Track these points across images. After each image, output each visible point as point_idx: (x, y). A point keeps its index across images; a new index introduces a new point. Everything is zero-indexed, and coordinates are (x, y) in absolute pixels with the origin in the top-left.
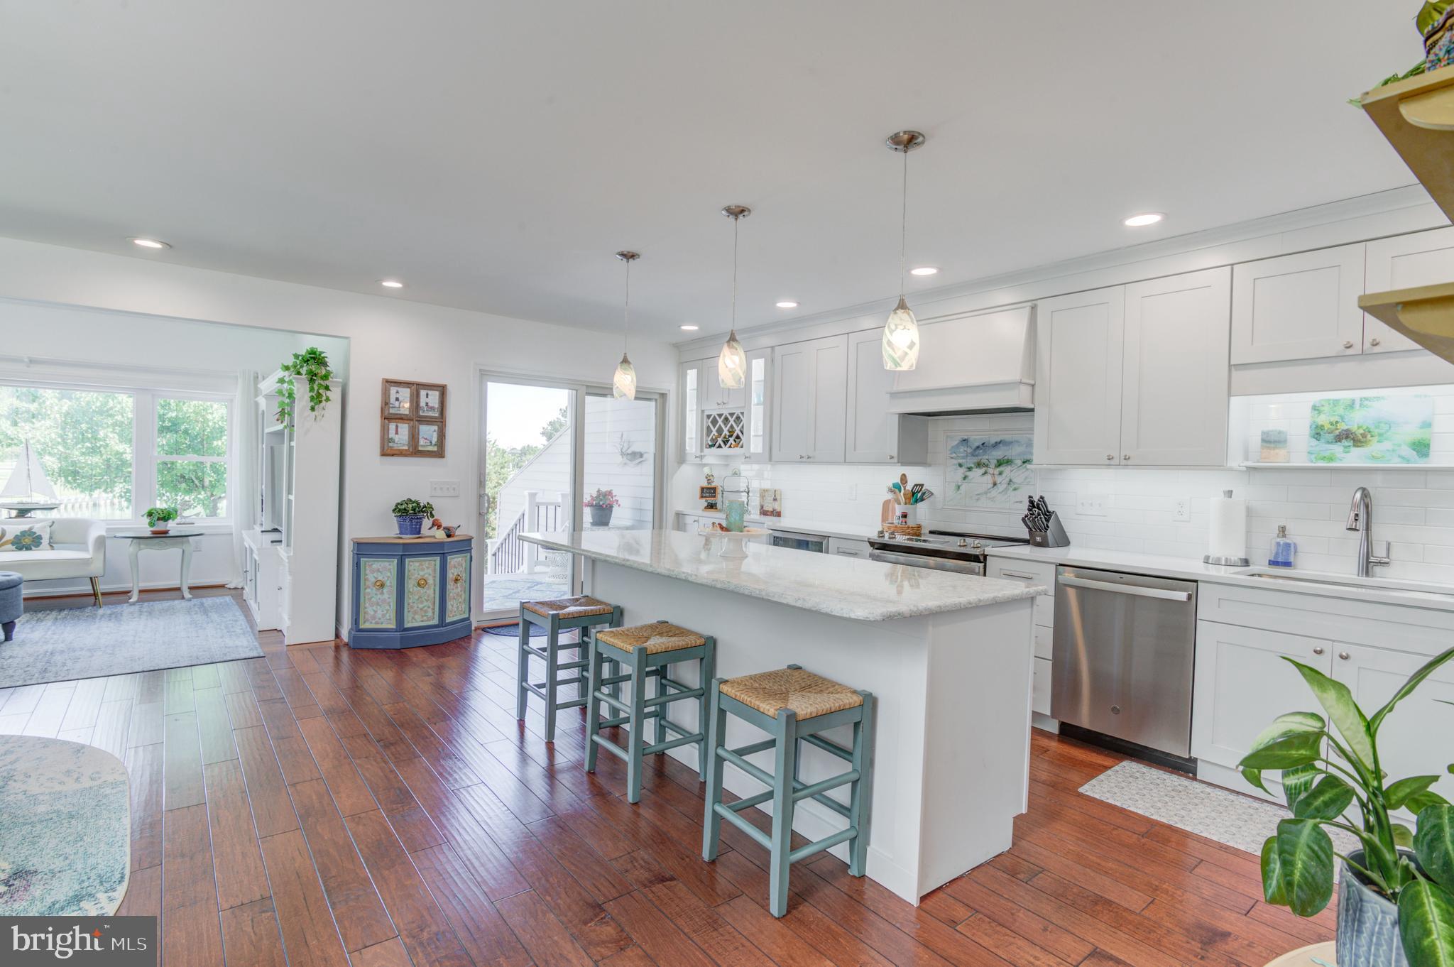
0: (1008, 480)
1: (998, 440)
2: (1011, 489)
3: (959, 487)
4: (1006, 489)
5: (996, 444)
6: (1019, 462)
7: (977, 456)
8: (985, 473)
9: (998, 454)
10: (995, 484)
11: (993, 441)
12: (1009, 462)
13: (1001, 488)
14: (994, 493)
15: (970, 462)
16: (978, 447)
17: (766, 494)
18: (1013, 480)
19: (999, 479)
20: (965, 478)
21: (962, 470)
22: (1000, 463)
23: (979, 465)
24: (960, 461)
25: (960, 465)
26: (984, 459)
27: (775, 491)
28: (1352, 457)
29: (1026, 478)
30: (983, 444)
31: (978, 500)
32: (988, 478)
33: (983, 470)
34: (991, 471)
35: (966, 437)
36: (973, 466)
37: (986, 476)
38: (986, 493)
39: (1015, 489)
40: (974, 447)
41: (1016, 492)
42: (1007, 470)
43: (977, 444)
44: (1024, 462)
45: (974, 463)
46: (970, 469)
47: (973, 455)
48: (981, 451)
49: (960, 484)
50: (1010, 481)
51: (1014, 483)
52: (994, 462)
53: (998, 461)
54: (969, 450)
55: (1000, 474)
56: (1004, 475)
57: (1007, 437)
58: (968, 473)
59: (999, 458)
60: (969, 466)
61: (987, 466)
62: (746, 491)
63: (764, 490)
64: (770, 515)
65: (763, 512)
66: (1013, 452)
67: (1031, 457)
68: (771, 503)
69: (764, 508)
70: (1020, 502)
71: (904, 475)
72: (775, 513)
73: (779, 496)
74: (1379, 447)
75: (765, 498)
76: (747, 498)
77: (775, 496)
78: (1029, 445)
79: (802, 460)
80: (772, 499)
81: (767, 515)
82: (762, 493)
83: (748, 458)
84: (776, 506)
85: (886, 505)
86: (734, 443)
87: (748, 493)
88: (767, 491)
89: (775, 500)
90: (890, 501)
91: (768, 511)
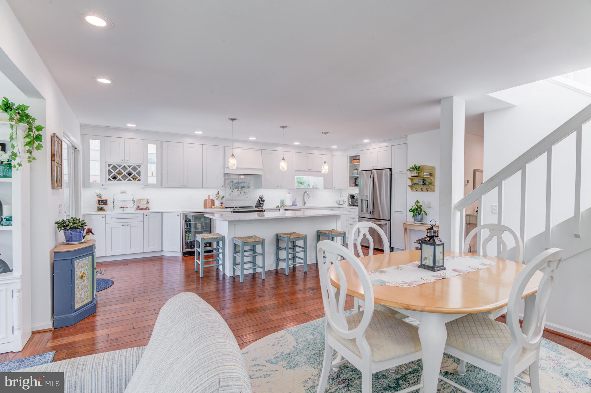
1: (241, 181)
3: (230, 194)
4: (244, 195)
5: (241, 183)
6: (247, 187)
7: (235, 186)
8: (238, 190)
9: (242, 185)
10: (241, 193)
12: (244, 187)
13: (242, 194)
14: (240, 195)
18: (246, 192)
20: (232, 192)
21: (231, 190)
22: (242, 188)
23: (236, 188)
24: (230, 187)
25: (231, 188)
26: (238, 186)
27: (148, 199)
28: (302, 187)
29: (249, 191)
30: (237, 182)
31: (236, 197)
32: (239, 192)
33: (237, 189)
34: (239, 189)
35: (232, 180)
36: (234, 188)
37: (238, 191)
38: (238, 196)
39: (246, 194)
42: (244, 189)
43: (235, 182)
44: (248, 187)
46: (234, 189)
48: (236, 184)
50: (245, 192)
53: (241, 187)
54: (233, 184)
55: (242, 190)
56: (243, 191)
57: (244, 181)
58: (233, 190)
61: (238, 188)
62: (133, 200)
63: (140, 199)
64: (145, 210)
65: (139, 209)
66: (246, 185)
67: (250, 186)
68: (145, 205)
69: (140, 207)
70: (247, 197)
71: (219, 191)
72: (147, 208)
73: (150, 201)
74: (304, 185)
75: (141, 202)
76: (134, 203)
77: (148, 201)
78: (249, 183)
79: (181, 187)
80: (146, 203)
81: (143, 210)
82: (139, 201)
83: (147, 186)
84: (149, 205)
85: (205, 201)
86: (132, 179)
87: (134, 201)
88: (142, 199)
89: (148, 203)
90: (207, 200)
91: (143, 208)
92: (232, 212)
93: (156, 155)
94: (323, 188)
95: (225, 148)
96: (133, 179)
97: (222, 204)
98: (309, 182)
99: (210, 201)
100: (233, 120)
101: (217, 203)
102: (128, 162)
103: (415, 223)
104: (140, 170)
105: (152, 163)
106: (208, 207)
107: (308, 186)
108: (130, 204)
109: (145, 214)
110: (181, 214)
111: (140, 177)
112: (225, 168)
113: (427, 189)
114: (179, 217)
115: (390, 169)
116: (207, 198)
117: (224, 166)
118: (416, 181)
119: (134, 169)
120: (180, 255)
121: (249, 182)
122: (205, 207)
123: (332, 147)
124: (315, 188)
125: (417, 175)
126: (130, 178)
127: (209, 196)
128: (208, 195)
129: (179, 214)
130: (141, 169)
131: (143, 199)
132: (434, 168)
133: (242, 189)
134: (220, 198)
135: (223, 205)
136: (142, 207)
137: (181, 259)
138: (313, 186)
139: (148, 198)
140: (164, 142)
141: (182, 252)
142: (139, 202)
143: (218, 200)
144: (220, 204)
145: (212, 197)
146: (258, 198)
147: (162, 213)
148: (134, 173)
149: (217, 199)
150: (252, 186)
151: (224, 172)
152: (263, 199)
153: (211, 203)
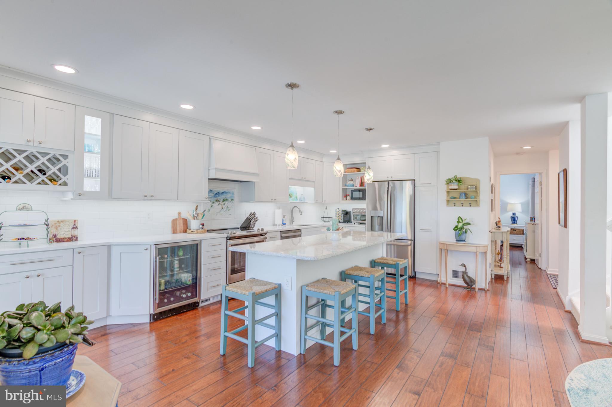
0: (227, 206)
1: (223, 191)
2: (228, 210)
3: (209, 210)
4: (226, 211)
5: (223, 193)
6: (230, 200)
7: (216, 197)
8: (219, 204)
9: (223, 197)
10: (222, 209)
11: (222, 191)
12: (227, 200)
13: (225, 209)
14: (222, 212)
15: (214, 199)
16: (216, 194)
17: (62, 224)
18: (228, 207)
19: (224, 206)
20: (212, 206)
21: (210, 203)
22: (224, 200)
23: (217, 201)
25: (210, 201)
26: (219, 198)
27: (75, 221)
28: (292, 200)
29: (232, 206)
30: (218, 192)
31: (217, 215)
32: (220, 206)
33: (218, 203)
34: (221, 203)
35: (211, 189)
36: (214, 201)
38: (219, 212)
39: (229, 210)
40: (215, 194)
41: (229, 211)
42: (226, 202)
43: (216, 192)
44: (231, 200)
45: (215, 200)
46: (213, 202)
47: (214, 196)
48: (217, 195)
49: (210, 209)
50: (227, 207)
51: (229, 208)
52: (222, 200)
53: (223, 200)
54: (213, 195)
55: (224, 204)
56: (225, 205)
57: (226, 190)
58: (213, 204)
59: (224, 198)
60: (213, 201)
61: (220, 201)
62: (45, 224)
63: (58, 221)
64: (68, 241)
65: (57, 239)
66: (228, 196)
67: (234, 198)
68: (69, 231)
69: (58, 237)
70: (231, 215)
71: (197, 206)
72: (74, 238)
73: (78, 225)
74: (293, 198)
75: (61, 227)
76: (47, 230)
77: (75, 225)
78: (233, 194)
79: (145, 197)
80: (71, 227)
81: (64, 241)
82: (55, 224)
83: (80, 195)
84: (76, 232)
85: (174, 222)
86: (47, 181)
87: (47, 225)
88: (62, 221)
89: (75, 227)
90: (177, 219)
91: (64, 238)
92: (227, 238)
93: (100, 137)
94: (314, 202)
95: (210, 139)
96: (50, 180)
97: (203, 225)
98: (296, 194)
99: (181, 221)
100: (292, 86)
101: (194, 224)
102: (42, 145)
103: (457, 243)
104: (67, 164)
105: (90, 152)
106: (178, 231)
107: (296, 199)
108: (40, 233)
109: (76, 251)
110: (151, 246)
111: (67, 177)
112: (210, 171)
113: (470, 204)
114: (148, 251)
115: (414, 180)
116: (176, 216)
117: (209, 167)
118: (455, 194)
119: (55, 160)
120: (147, 320)
121: (233, 192)
122: (174, 231)
123: (331, 151)
124: (303, 202)
125: (457, 187)
126: (42, 177)
127: (180, 213)
128: (178, 212)
129: (149, 247)
130: (69, 163)
131: (66, 221)
132: (478, 181)
133: (224, 202)
134: (200, 217)
135: (204, 227)
136: (62, 237)
137: (148, 327)
138: (300, 198)
139: (75, 219)
140: (114, 115)
141: (150, 315)
142: (56, 228)
143: (197, 220)
144: (201, 226)
145: (183, 216)
146: (248, 216)
147: (109, 246)
148: (53, 170)
149: (195, 218)
150: (236, 198)
151: (209, 176)
152: (256, 216)
153: (184, 225)
